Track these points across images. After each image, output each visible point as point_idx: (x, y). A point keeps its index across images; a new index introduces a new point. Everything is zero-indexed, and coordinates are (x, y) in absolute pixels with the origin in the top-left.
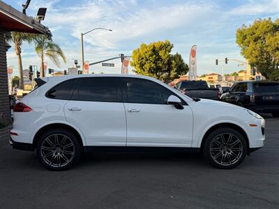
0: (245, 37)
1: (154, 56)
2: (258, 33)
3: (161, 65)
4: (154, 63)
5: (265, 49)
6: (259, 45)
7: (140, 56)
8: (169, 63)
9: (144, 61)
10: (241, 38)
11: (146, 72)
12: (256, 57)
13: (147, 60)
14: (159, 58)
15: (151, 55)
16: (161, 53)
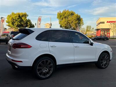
0: (61, 16)
1: (20, 19)
2: (66, 15)
3: (23, 24)
4: (19, 22)
5: (69, 21)
6: (67, 20)
7: (12, 18)
8: (27, 23)
9: (15, 21)
10: (60, 16)
11: (15, 26)
12: (66, 24)
13: (16, 21)
14: (22, 20)
15: (18, 19)
16: (23, 18)
